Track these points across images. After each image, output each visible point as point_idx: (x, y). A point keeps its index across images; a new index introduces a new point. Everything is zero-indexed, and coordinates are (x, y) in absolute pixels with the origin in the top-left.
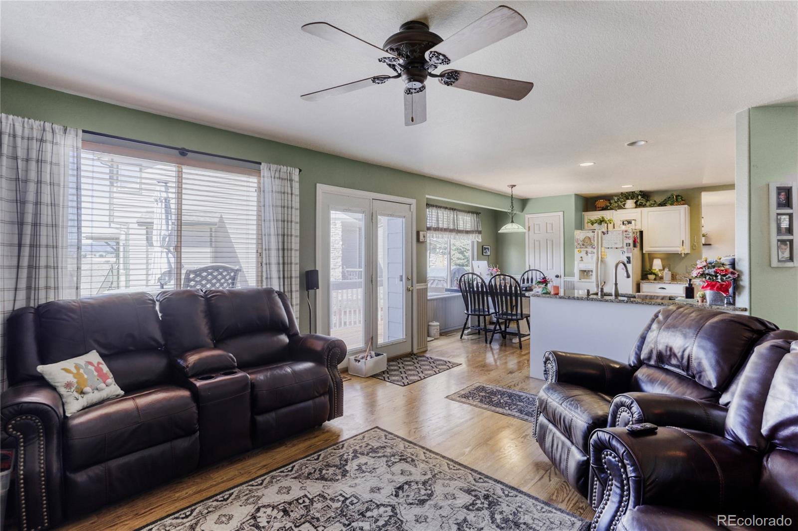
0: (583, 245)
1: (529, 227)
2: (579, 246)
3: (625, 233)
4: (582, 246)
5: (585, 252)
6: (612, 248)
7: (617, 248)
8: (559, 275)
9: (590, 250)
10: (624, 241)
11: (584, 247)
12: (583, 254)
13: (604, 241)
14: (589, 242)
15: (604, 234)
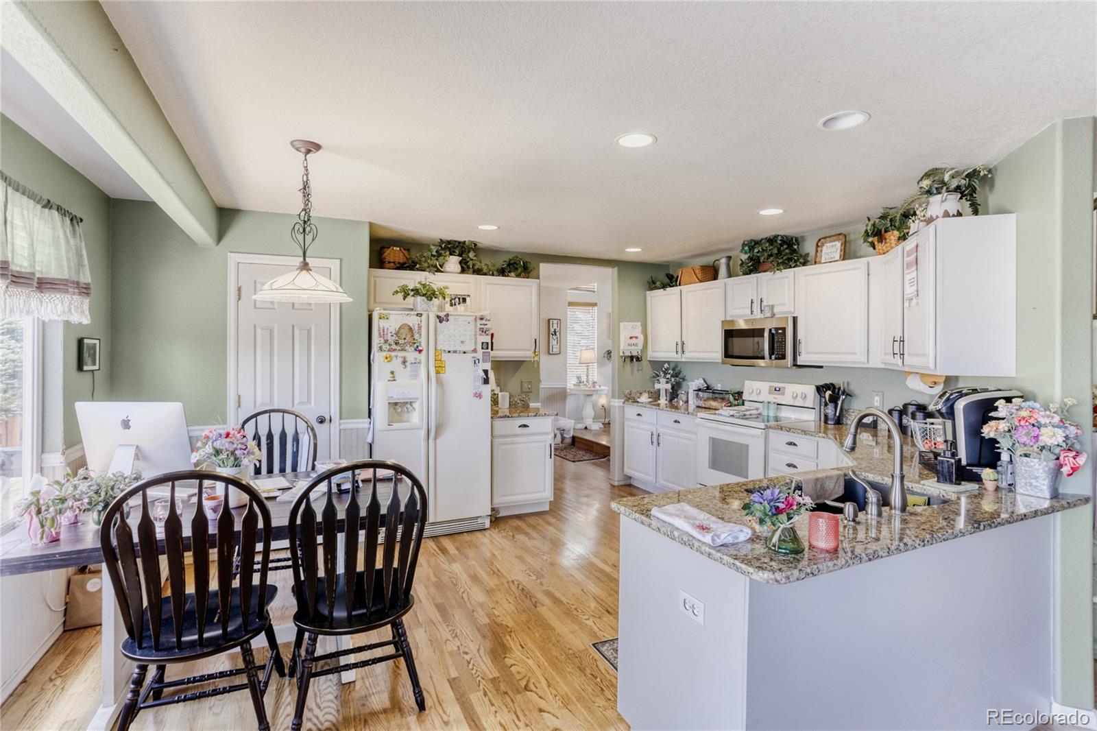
0: (396, 344)
1: (239, 289)
2: (385, 347)
3: (479, 322)
4: (394, 347)
5: (401, 360)
6: (455, 352)
7: (465, 353)
8: (327, 418)
9: (411, 355)
10: (478, 337)
11: (398, 348)
12: (396, 365)
13: (440, 337)
14: (408, 337)
15: (441, 322)
